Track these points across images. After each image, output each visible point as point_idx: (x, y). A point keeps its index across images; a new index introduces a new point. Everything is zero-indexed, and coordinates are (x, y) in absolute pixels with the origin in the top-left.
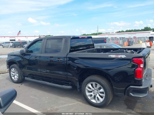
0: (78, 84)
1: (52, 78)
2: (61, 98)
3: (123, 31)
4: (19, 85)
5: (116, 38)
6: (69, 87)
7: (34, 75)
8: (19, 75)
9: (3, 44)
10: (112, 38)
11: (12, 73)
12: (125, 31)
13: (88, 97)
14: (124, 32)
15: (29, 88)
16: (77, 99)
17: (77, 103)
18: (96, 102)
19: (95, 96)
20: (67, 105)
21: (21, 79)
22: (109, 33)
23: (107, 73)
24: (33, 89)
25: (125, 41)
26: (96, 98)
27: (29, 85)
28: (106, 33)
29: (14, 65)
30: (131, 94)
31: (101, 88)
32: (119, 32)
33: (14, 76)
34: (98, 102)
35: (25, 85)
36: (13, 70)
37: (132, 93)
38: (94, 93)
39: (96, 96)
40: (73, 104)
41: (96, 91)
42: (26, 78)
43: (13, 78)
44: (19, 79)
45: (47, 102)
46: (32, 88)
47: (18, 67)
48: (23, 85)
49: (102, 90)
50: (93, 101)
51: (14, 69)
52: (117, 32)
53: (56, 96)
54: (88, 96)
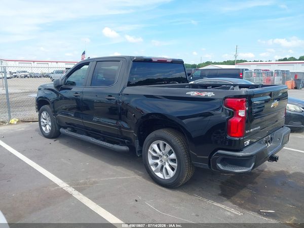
0: (138, 143)
1: (101, 132)
2: (111, 167)
3: (293, 59)
4: (52, 141)
5: (266, 70)
6: (125, 148)
7: (75, 126)
8: (52, 124)
9: (52, 75)
10: (258, 70)
11: (42, 120)
12: (298, 58)
13: (152, 167)
14: (295, 59)
15: (65, 147)
16: (136, 171)
17: (134, 177)
18: (163, 178)
19: (162, 167)
20: (115, 178)
21: (54, 131)
22: (261, 61)
23: (181, 124)
24: (71, 149)
25: (288, 79)
26: (164, 170)
27: (68, 143)
28: (255, 61)
29: (46, 106)
30: (219, 165)
31: (172, 153)
32: (285, 59)
33: (45, 126)
34: (166, 178)
35: (60, 142)
36: (44, 115)
37: (221, 164)
38: (161, 161)
39: (164, 167)
40: (125, 177)
41: (165, 157)
42: (62, 130)
43: (44, 128)
44: (51, 131)
45: (83, 170)
46: (71, 147)
47: (51, 110)
48: (58, 141)
49: (173, 156)
50: (159, 175)
51: (45, 113)
52: (280, 60)
53: (103, 162)
54: (152, 165)
